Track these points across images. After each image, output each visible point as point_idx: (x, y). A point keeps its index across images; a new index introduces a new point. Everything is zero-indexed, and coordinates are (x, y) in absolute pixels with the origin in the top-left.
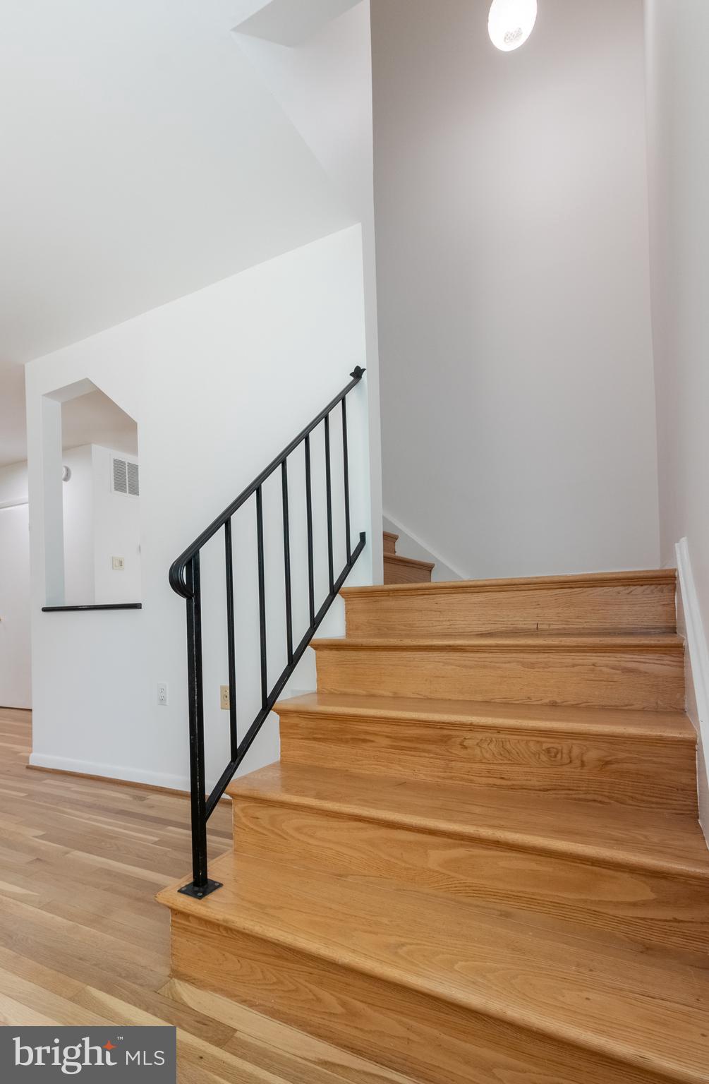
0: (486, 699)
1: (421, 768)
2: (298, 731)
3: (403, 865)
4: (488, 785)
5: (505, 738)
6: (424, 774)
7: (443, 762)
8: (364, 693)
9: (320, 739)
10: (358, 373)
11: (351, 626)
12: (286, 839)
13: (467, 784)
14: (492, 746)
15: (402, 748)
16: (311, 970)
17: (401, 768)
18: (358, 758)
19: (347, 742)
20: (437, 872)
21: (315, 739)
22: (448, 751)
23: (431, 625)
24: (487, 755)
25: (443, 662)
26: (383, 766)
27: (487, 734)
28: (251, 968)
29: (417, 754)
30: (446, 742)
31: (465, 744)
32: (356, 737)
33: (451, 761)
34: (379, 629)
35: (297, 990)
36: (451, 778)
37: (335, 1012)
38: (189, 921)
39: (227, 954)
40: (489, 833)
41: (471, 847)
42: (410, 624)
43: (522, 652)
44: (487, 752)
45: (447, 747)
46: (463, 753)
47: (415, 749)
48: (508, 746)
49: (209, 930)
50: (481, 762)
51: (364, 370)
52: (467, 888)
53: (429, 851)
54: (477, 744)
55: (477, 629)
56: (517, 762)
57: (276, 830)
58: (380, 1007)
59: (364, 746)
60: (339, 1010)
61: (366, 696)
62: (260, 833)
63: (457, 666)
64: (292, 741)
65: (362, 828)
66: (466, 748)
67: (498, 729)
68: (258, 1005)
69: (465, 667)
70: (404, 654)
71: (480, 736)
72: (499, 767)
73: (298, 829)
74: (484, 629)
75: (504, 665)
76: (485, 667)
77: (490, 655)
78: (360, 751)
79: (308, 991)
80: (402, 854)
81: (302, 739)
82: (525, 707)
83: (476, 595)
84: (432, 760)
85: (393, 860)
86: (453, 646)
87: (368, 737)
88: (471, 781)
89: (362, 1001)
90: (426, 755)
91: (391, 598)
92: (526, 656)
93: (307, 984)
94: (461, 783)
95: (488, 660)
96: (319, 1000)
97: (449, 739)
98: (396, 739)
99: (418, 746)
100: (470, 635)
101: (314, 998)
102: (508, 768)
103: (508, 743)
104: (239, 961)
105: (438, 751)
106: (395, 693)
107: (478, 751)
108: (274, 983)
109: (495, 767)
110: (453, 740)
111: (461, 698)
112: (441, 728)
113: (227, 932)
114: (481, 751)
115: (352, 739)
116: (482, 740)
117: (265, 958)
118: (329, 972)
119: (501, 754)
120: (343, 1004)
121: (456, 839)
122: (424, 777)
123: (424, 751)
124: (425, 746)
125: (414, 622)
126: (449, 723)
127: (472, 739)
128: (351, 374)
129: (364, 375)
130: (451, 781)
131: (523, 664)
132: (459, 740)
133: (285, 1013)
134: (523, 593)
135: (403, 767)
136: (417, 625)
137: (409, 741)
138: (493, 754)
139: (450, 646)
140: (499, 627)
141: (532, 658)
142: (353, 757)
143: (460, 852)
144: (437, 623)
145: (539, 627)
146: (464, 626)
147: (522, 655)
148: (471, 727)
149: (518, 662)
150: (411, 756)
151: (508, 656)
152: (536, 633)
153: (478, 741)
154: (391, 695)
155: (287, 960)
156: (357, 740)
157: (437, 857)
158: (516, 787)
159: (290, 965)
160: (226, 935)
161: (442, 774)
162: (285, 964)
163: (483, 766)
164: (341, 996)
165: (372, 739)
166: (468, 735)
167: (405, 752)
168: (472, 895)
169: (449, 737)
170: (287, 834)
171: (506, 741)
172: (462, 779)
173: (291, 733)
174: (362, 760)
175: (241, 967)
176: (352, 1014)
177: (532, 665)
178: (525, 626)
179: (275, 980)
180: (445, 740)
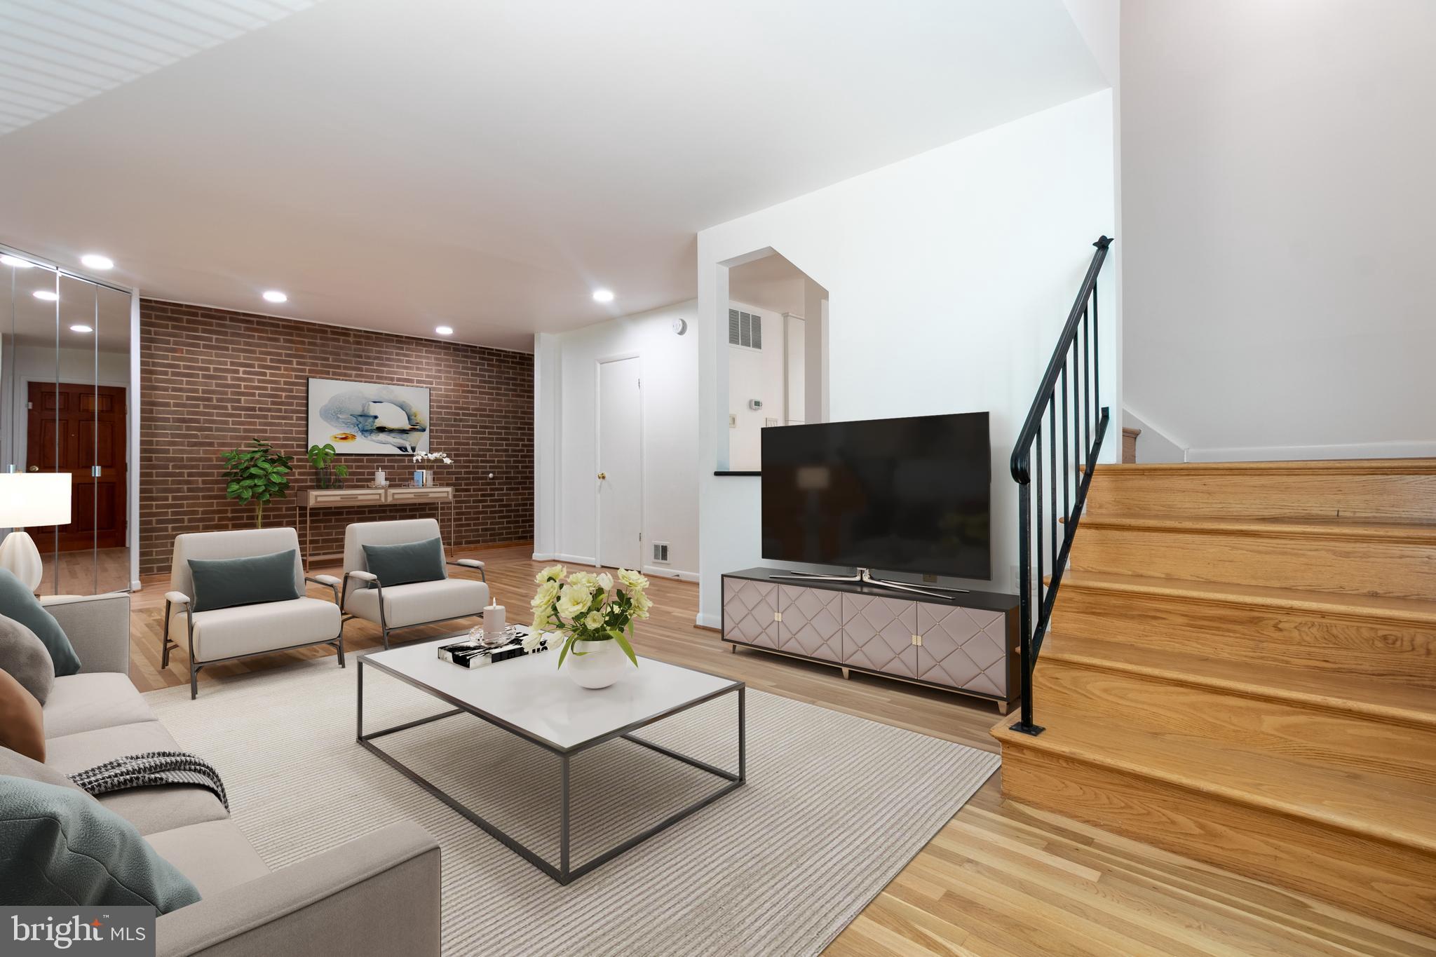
0: (1284, 585)
1: (1227, 646)
2: (1073, 605)
3: (1232, 727)
4: (1307, 666)
5: (1330, 624)
6: (1228, 653)
7: (1251, 642)
8: (1130, 573)
9: (1099, 613)
10: (1103, 244)
11: (1093, 504)
12: (1091, 699)
13: (1281, 664)
14: (1314, 630)
15: (1201, 627)
16: (1166, 798)
17: (1199, 646)
18: (1146, 634)
19: (1132, 617)
20: (1272, 735)
21: (1093, 613)
22: (1259, 632)
23: (1197, 507)
24: (1308, 639)
25: (1230, 547)
26: (1177, 643)
27: (1310, 619)
28: (1096, 794)
29: (1221, 633)
30: (1256, 624)
31: (1279, 626)
32: (1146, 614)
33: (1263, 642)
34: (1128, 509)
35: (1149, 814)
36: (1262, 658)
37: (1192, 833)
38: (1024, 754)
39: (1067, 782)
40: (1340, 703)
41: (1314, 714)
42: (1169, 505)
43: (1333, 540)
44: (1307, 635)
45: (1257, 628)
46: (1277, 635)
47: (1218, 629)
48: (1334, 631)
49: (1046, 762)
50: (1299, 644)
51: (1112, 239)
52: (1308, 751)
53: (1263, 716)
54: (1296, 628)
55: (1257, 513)
56: (1344, 646)
57: (1080, 691)
58: (1245, 830)
59: (1154, 622)
60: (1197, 831)
61: (1132, 575)
62: (1060, 692)
63: (1247, 551)
64: (1064, 613)
65: (1184, 693)
66: (1280, 630)
67: (1323, 614)
68: (1104, 825)
69: (1259, 552)
70: (1180, 536)
71: (1299, 620)
72: (1322, 651)
73: (1105, 691)
74: (1266, 513)
75: (1309, 553)
76: (1285, 553)
77: (1292, 542)
78: (1148, 627)
79: (1161, 815)
80: (1230, 718)
81: (1078, 612)
82: (1338, 594)
83: (1256, 478)
84: (1237, 640)
85: (1218, 722)
86: (1246, 531)
87: (1158, 614)
88: (1287, 662)
89: (1224, 825)
90: (1231, 634)
91: (1145, 478)
92: (1337, 544)
93: (1160, 809)
94: (1274, 663)
95: (1288, 546)
96: (1173, 822)
97: (1261, 621)
98: (1194, 618)
99: (1222, 625)
100: (1250, 519)
101: (1169, 821)
102: (1334, 652)
103: (1334, 628)
104: (1081, 788)
105: (1246, 631)
106: (1167, 574)
107: (1296, 634)
108: (1122, 808)
109: (1317, 650)
110: (1264, 622)
111: (1254, 583)
112: (1251, 610)
113: (1068, 764)
114: (1300, 635)
115: (1140, 615)
116: (1300, 624)
117: (1111, 787)
118: (1184, 799)
119: (1325, 638)
120: (1202, 826)
121: (1296, 707)
122: (1228, 656)
123: (1229, 631)
124: (1230, 626)
125: (1175, 503)
126: (1263, 606)
127: (1288, 623)
128: (1095, 244)
129: (1111, 246)
130: (1260, 661)
131: (1334, 553)
132: (1272, 622)
133: (1135, 833)
134: (1319, 478)
135: (1203, 645)
136: (1180, 506)
137: (1211, 620)
138: (1315, 637)
139: (1242, 531)
140: (1287, 512)
141: (1348, 547)
142: (1141, 632)
143: (1301, 719)
144: (1205, 505)
145: (1340, 514)
146: (1240, 509)
147: (1333, 544)
148: (1290, 611)
149: (1328, 551)
150: (1212, 635)
151: (1315, 544)
152: (1337, 520)
153: (1297, 624)
154: (1163, 576)
155: (1137, 789)
156: (1144, 617)
157: (1272, 722)
158: (1343, 671)
159: (1141, 793)
160: (1067, 766)
161: (1251, 654)
162: (1135, 792)
163: (1302, 648)
164: (1200, 820)
165: (1164, 616)
166: (1285, 618)
167: (1207, 631)
168: (1313, 757)
169: (1260, 619)
170: (1093, 694)
171: (1332, 626)
172: (1275, 660)
173: (1064, 606)
174: (1151, 636)
175: (1084, 793)
176: (1211, 835)
177: (1347, 555)
178: (1320, 512)
179: (1123, 805)
180: (1254, 621)
